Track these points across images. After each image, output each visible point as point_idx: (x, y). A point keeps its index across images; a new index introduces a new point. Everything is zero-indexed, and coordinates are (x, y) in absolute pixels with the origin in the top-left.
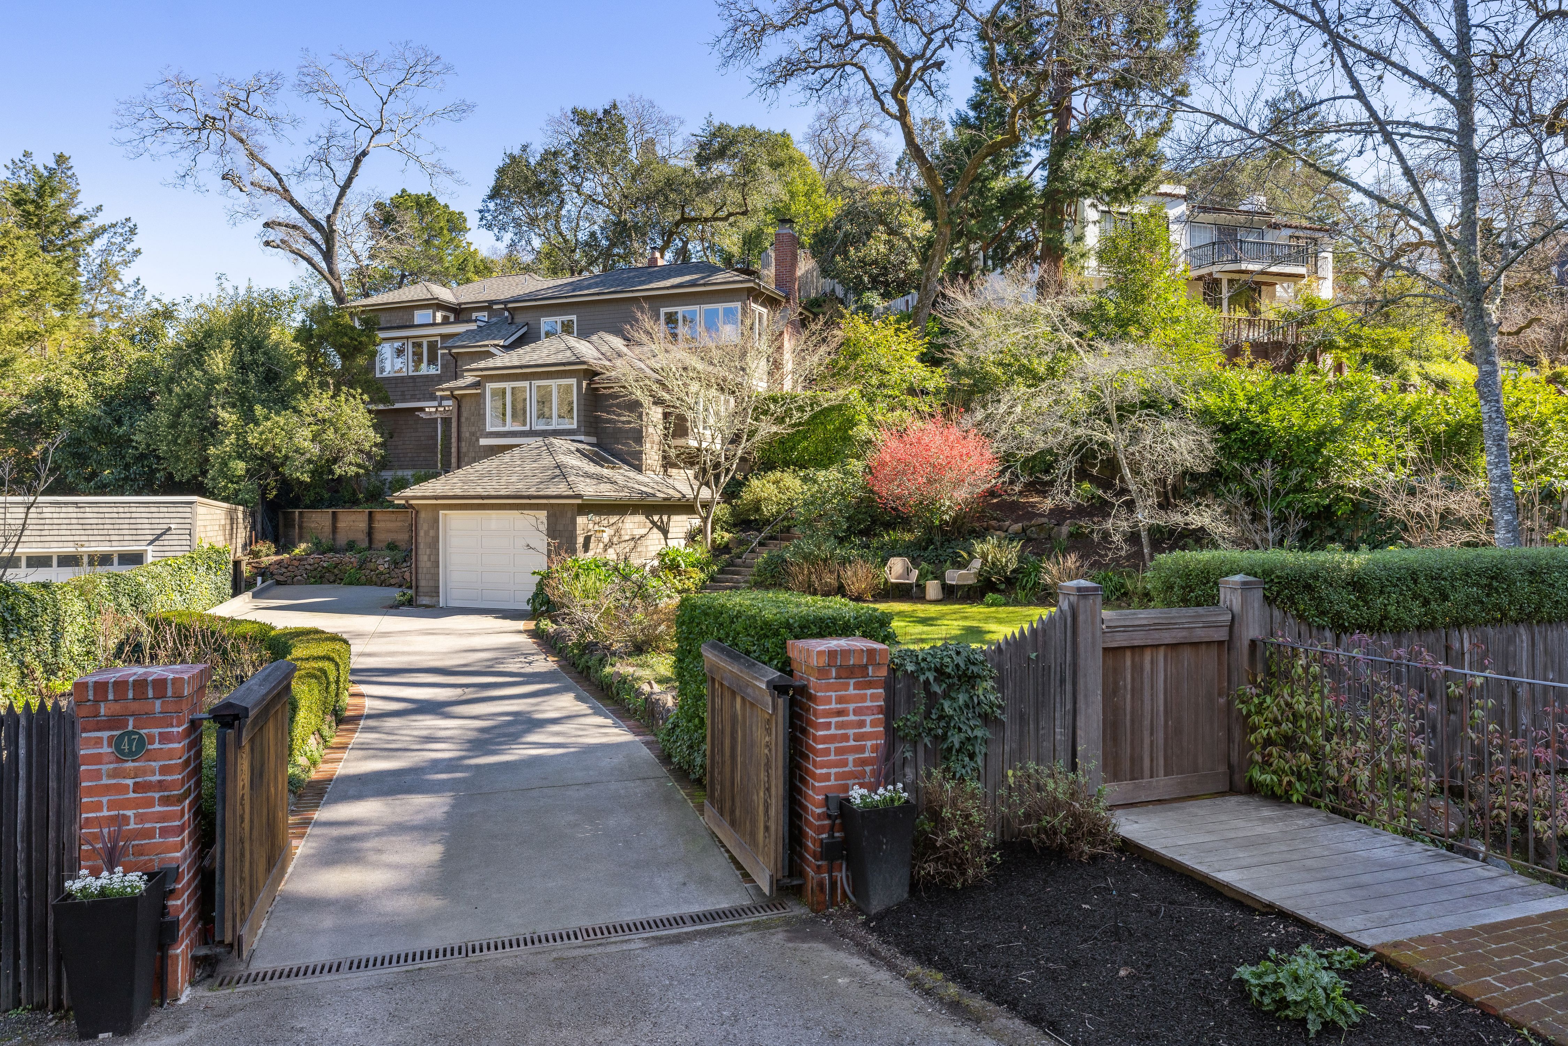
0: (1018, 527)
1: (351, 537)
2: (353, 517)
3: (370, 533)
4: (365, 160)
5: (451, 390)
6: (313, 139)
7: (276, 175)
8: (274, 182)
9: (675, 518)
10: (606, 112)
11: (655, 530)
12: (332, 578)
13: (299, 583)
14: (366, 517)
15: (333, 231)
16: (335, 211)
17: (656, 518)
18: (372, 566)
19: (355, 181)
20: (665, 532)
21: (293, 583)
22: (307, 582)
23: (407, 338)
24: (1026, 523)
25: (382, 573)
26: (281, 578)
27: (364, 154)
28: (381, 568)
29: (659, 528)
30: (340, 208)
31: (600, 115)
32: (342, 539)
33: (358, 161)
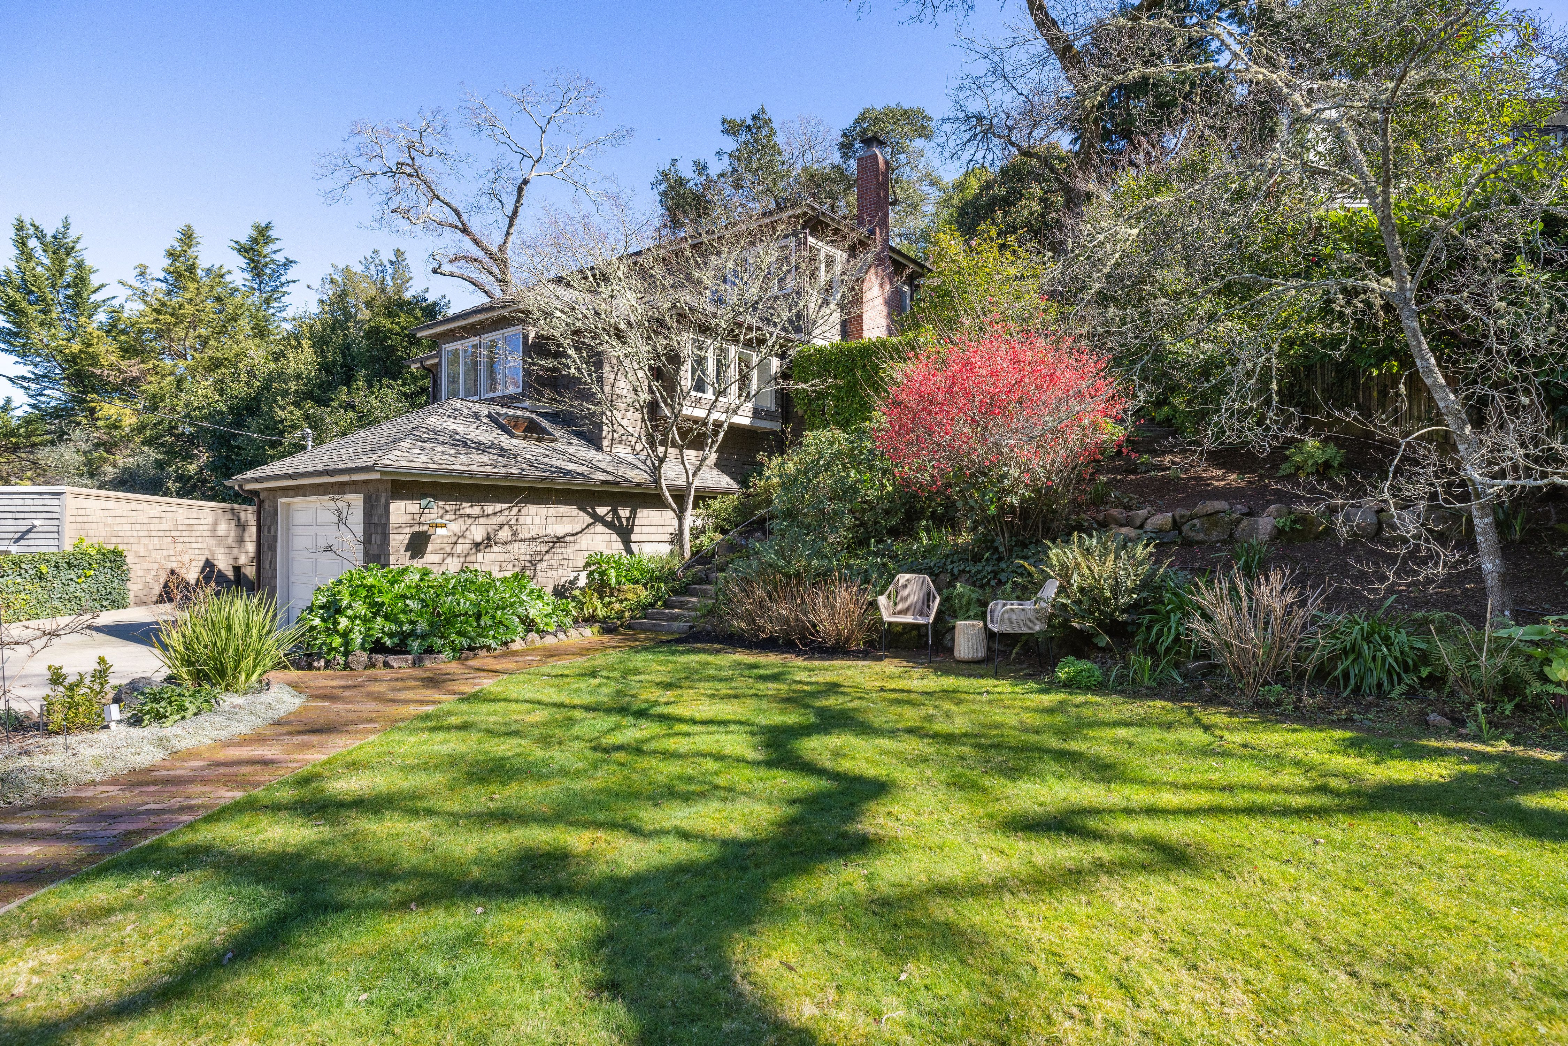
0: (1163, 519)
4: (526, 190)
5: (422, 360)
6: (483, 173)
7: (456, 211)
8: (453, 219)
9: (644, 514)
11: (600, 528)
15: (505, 260)
16: (506, 241)
17: (601, 511)
19: (520, 211)
20: (625, 533)
24: (1180, 511)
27: (525, 182)
29: (610, 525)
30: (510, 238)
31: (749, 122)
33: (520, 190)
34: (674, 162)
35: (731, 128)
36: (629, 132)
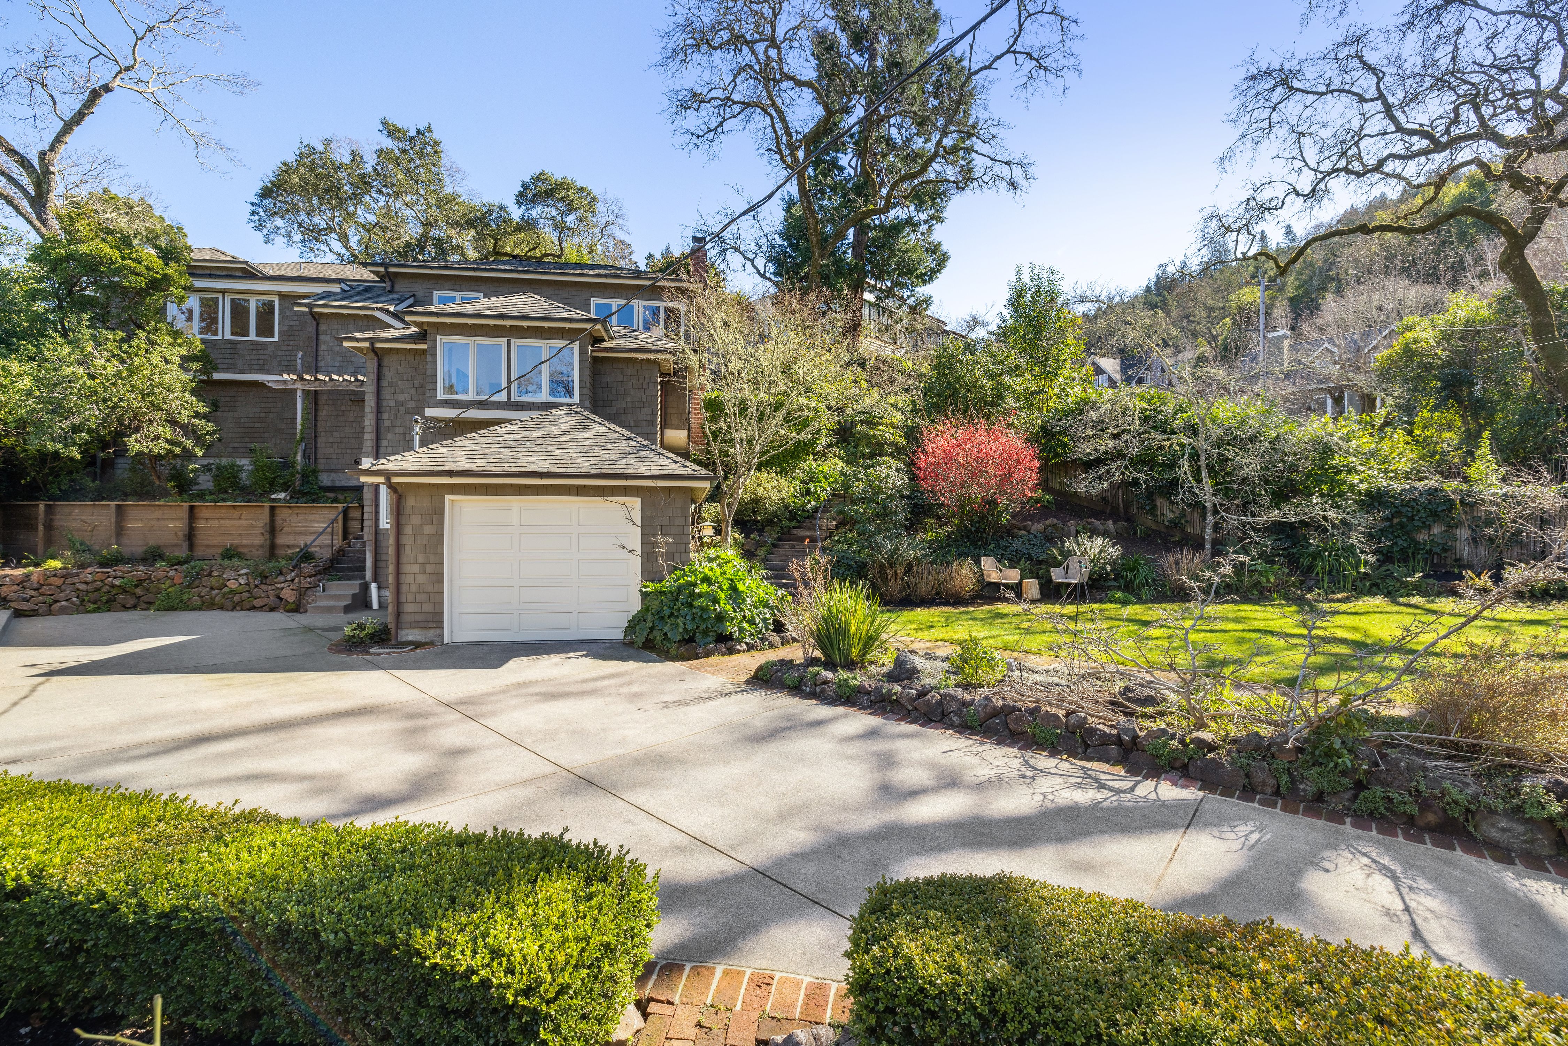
0: (1040, 526)
1: (152, 541)
2: (158, 513)
3: (191, 536)
4: (106, 97)
5: (372, 341)
6: (21, 47)
10: (418, 132)
12: (131, 602)
13: (63, 611)
14: (184, 513)
15: (47, 173)
16: (53, 148)
18: (213, 582)
19: (88, 120)
21: (50, 613)
22: (81, 608)
23: (224, 292)
25: (233, 592)
26: (26, 606)
27: (107, 89)
28: (232, 585)
30: (62, 147)
31: (413, 133)
32: (135, 545)
33: (95, 95)
34: (327, 142)
35: (392, 131)
36: (252, 84)
